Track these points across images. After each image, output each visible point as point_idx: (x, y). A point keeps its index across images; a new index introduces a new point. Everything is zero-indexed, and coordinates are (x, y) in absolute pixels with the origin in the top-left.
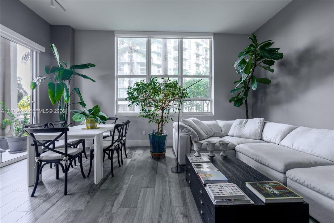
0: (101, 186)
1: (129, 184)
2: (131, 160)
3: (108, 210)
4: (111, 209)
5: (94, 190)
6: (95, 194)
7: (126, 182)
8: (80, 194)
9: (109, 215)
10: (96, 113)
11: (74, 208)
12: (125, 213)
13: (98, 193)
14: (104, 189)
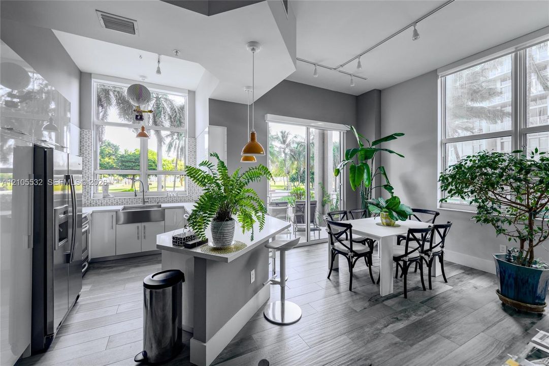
0: (385, 300)
1: (421, 317)
2: (450, 290)
3: (379, 327)
4: (382, 328)
5: (376, 300)
6: (374, 305)
7: (419, 313)
8: (362, 297)
9: (376, 332)
10: (394, 206)
11: (352, 306)
12: (394, 342)
13: (378, 306)
14: (386, 306)
